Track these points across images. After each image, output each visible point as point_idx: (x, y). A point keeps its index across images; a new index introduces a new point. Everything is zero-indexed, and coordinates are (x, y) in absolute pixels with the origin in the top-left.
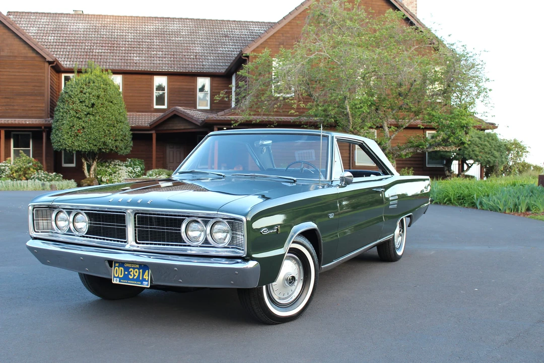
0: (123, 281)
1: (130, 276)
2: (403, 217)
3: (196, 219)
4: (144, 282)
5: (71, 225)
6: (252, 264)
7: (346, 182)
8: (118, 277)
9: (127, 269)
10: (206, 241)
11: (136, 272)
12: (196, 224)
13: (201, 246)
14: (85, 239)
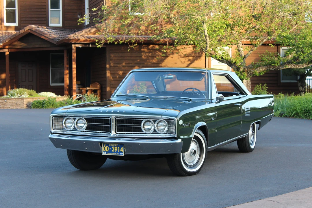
0: (108, 153)
1: (112, 151)
2: (255, 122)
3: (149, 120)
4: (121, 153)
5: (76, 125)
6: (179, 141)
7: (220, 100)
8: (105, 151)
9: (110, 147)
10: (155, 131)
11: (116, 148)
12: (149, 123)
13: (152, 134)
14: (84, 132)
